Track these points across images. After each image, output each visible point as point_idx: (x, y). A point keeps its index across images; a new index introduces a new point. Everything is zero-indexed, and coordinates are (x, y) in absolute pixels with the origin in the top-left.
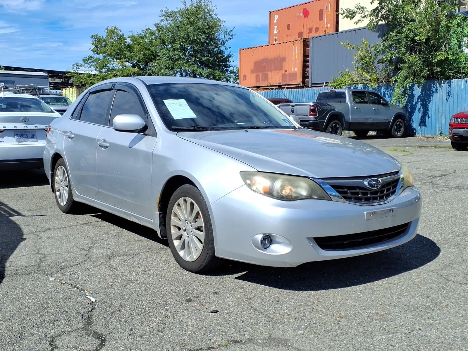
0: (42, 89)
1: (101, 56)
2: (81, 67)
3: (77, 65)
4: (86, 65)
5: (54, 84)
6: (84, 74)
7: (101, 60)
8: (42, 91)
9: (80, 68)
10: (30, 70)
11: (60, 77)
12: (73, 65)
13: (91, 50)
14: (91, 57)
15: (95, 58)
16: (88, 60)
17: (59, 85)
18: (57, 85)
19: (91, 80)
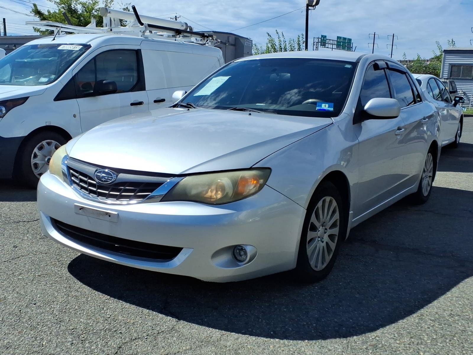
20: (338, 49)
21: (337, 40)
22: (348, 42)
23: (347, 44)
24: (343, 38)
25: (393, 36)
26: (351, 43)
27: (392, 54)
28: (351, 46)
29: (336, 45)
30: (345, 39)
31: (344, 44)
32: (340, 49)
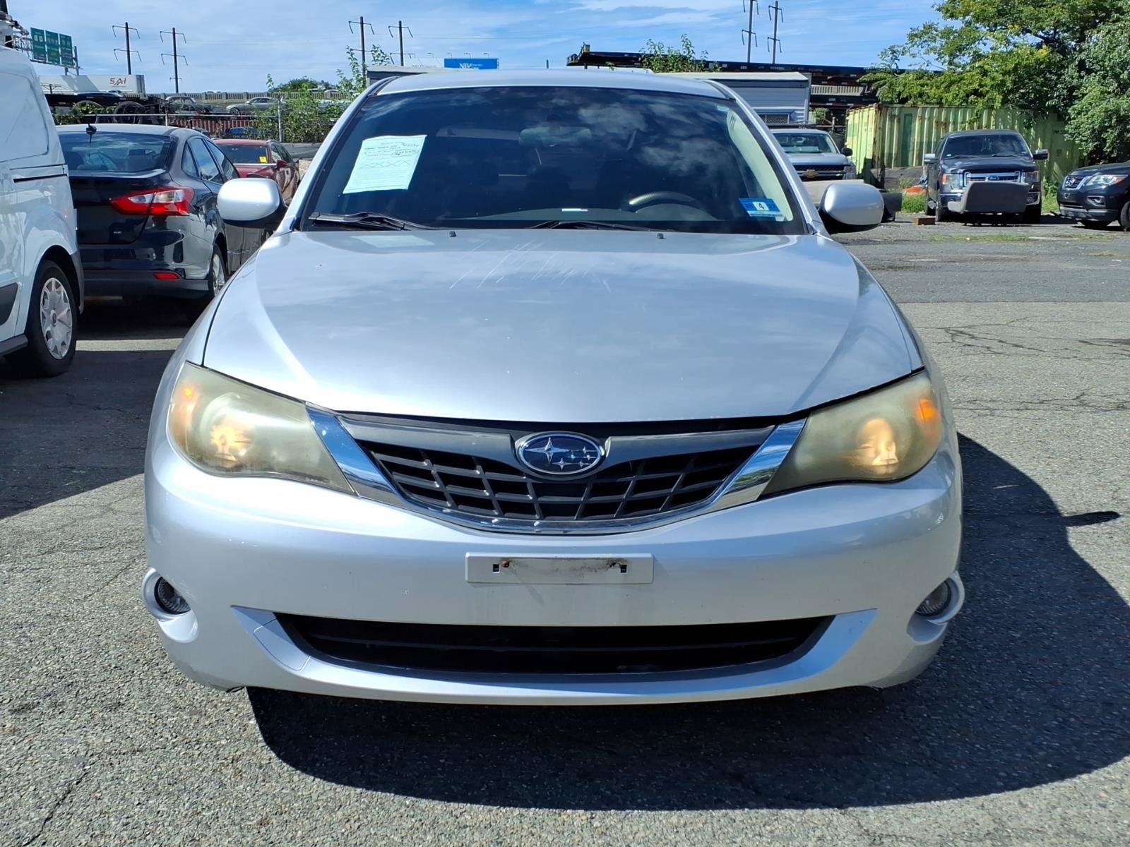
0: (791, 113)
1: (958, 24)
2: (903, 54)
3: (893, 52)
4: (915, 50)
5: (834, 100)
6: (909, 72)
7: (956, 32)
8: (790, 118)
9: (900, 57)
10: (782, 69)
11: (852, 83)
12: (884, 53)
13: (936, 7)
14: (930, 27)
15: (941, 28)
16: (921, 35)
17: (847, 103)
18: (843, 103)
19: (922, 86)
20: (39, 62)
21: (33, 37)
22: (62, 46)
23: (62, 50)
24: (47, 32)
25: (174, 34)
26: (71, 48)
27: (177, 79)
28: (74, 56)
29: (31, 50)
30: (53, 36)
31: (53, 49)
32: (45, 63)
